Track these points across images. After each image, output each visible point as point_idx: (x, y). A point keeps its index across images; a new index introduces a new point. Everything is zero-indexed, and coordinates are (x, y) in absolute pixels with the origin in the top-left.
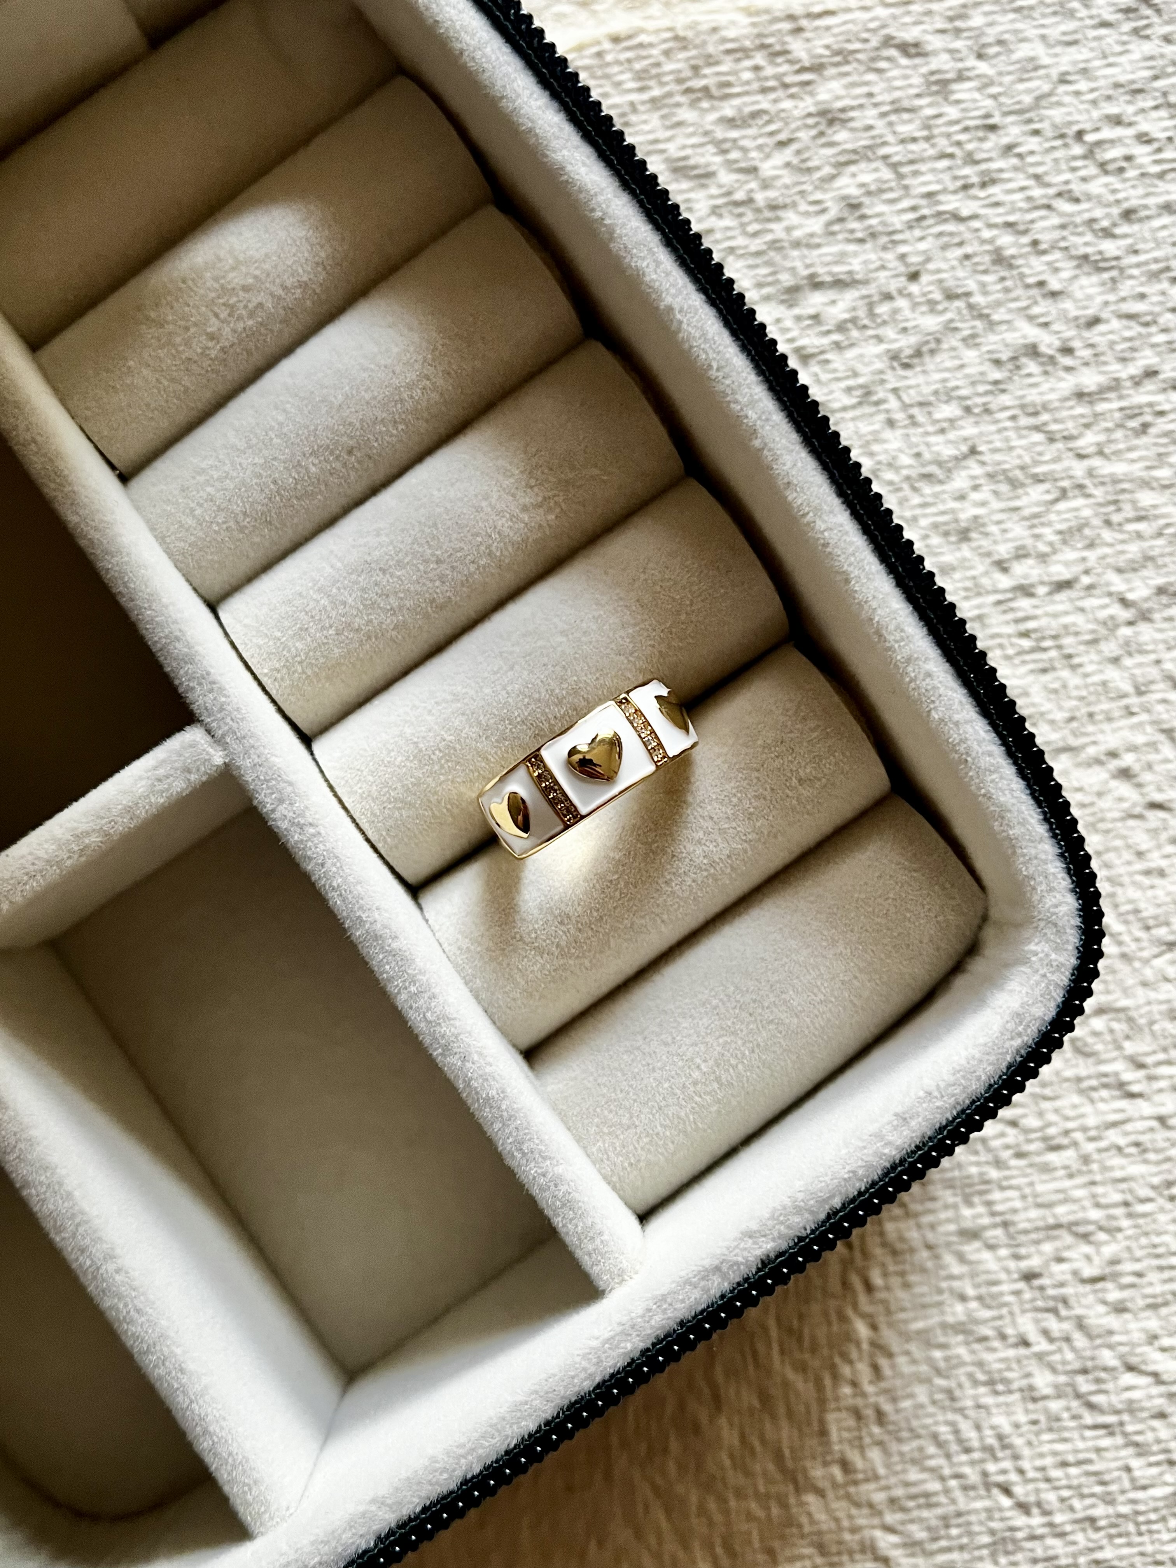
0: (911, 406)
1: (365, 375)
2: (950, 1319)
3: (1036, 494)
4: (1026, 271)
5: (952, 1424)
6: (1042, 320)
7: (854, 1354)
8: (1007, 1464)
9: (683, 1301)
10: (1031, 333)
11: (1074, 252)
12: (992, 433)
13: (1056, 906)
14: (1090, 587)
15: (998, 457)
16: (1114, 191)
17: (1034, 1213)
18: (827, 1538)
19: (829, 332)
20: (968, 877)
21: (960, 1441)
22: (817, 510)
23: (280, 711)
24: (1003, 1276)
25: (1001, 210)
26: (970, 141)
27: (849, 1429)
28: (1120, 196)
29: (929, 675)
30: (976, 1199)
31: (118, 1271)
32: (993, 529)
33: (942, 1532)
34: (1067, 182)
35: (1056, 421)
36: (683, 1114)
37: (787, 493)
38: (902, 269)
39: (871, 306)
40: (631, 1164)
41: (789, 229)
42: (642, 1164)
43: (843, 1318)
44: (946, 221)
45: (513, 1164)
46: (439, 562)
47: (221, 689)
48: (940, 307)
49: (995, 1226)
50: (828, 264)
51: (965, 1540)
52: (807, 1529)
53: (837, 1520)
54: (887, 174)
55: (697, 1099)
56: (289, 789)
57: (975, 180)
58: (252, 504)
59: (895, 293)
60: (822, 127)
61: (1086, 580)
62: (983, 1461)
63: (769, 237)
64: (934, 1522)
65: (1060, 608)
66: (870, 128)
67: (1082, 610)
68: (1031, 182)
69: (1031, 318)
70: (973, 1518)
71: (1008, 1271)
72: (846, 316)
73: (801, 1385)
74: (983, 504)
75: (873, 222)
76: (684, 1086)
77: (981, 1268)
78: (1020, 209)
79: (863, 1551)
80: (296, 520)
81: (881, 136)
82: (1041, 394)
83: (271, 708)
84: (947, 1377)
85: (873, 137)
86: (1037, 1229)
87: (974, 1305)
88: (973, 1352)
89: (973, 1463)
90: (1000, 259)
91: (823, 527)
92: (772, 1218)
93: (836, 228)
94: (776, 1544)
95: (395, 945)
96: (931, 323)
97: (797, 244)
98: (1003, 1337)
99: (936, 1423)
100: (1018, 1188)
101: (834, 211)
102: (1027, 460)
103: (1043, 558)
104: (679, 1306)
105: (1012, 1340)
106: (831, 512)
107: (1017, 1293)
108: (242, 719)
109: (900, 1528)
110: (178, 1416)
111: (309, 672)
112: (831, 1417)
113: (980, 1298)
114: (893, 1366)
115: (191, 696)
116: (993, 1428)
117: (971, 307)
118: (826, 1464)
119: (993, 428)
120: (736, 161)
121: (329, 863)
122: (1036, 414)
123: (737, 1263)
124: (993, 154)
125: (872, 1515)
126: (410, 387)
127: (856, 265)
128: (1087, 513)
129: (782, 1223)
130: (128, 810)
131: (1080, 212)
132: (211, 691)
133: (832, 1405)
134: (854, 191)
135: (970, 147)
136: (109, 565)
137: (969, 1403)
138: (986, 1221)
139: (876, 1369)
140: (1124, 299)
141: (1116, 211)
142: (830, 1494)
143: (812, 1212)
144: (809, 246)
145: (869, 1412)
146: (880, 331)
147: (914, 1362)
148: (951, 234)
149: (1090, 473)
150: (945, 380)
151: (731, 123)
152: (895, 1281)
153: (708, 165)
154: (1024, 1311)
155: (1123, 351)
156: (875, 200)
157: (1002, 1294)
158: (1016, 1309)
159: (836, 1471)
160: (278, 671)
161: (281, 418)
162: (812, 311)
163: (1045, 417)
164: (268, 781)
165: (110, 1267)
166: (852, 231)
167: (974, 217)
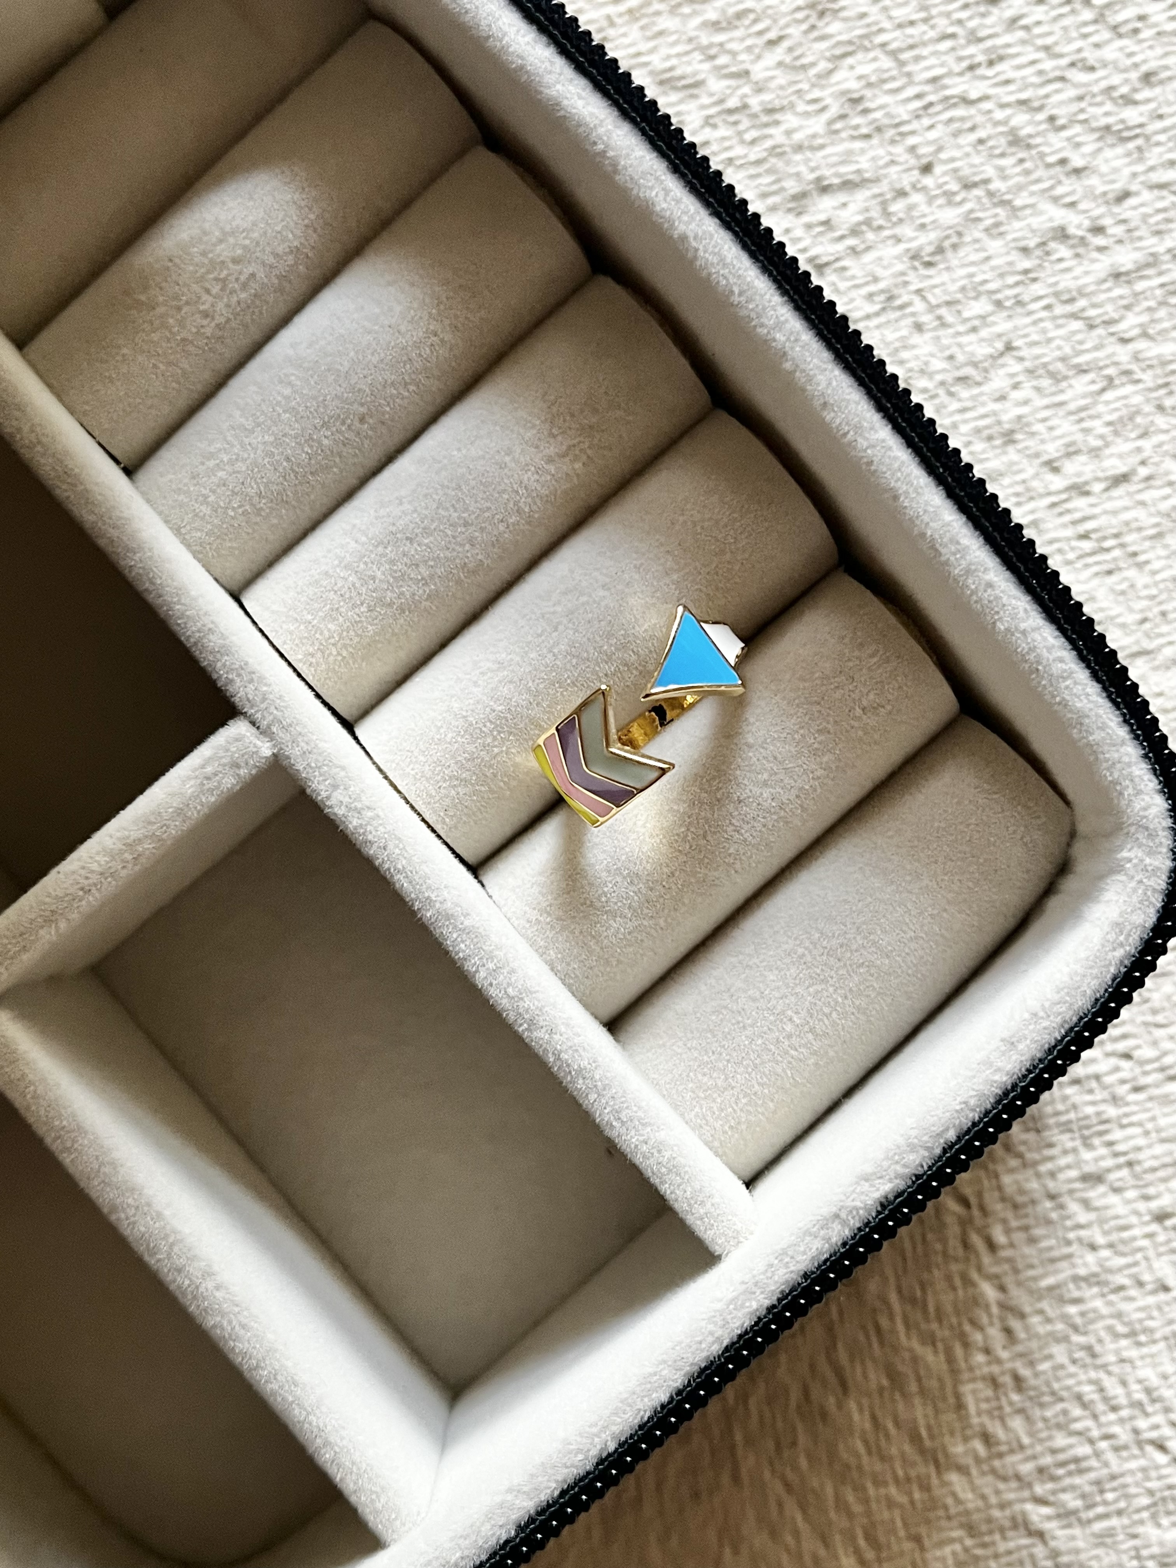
0: (938, 306)
1: (369, 337)
2: (1082, 1272)
3: (1081, 385)
4: (1046, 149)
5: (1096, 1382)
6: (1068, 200)
7: (984, 1320)
8: (1159, 1419)
9: (804, 1253)
10: (1058, 215)
11: (1094, 124)
12: (1026, 326)
13: (1145, 809)
14: (1148, 478)
15: (1037, 351)
16: (1130, 55)
17: (1159, 1149)
18: (975, 1517)
19: (842, 238)
20: (1050, 792)
21: (1106, 1399)
22: (858, 428)
23: (318, 696)
24: (1134, 1220)
25: (1012, 88)
26: (970, 18)
27: (987, 1400)
28: (1137, 59)
29: (990, 585)
30: (1096, 1141)
31: (218, 1288)
32: (1039, 427)
33: (1098, 1499)
34: (1079, 50)
35: (1094, 306)
36: (779, 1070)
37: (825, 413)
38: (913, 162)
39: (884, 204)
40: (731, 1127)
41: (789, 133)
42: (744, 1127)
43: (967, 1281)
44: (955, 105)
45: (613, 1134)
46: (466, 524)
47: (261, 679)
48: (958, 198)
49: (1119, 1167)
50: (834, 165)
51: (1122, 1504)
52: (953, 1511)
53: (983, 1497)
54: (886, 63)
55: (793, 1052)
56: (343, 774)
57: (981, 58)
58: (266, 485)
59: (908, 188)
60: (813, 20)
61: (1143, 472)
62: (1132, 1418)
63: (768, 143)
64: (1087, 1489)
65: (1119, 504)
66: (863, 15)
67: (1143, 503)
68: (1041, 55)
69: (1056, 200)
70: (1128, 1480)
71: (1137, 1213)
72: (860, 218)
73: (932, 1359)
74: (1026, 402)
75: (878, 115)
76: (778, 1041)
77: (1110, 1213)
78: (1033, 85)
79: (1015, 1526)
80: (312, 497)
81: (876, 23)
82: (1076, 278)
83: (311, 694)
84: (1085, 1333)
85: (868, 25)
86: (1165, 1166)
87: (1105, 1253)
88: (1110, 1304)
89: (1122, 1421)
90: (1016, 141)
91: (865, 444)
92: (887, 1158)
93: (838, 126)
94: (923, 1530)
95: (467, 923)
96: (950, 216)
97: (799, 148)
98: (1141, 1284)
99: (1079, 1383)
100: (1140, 1124)
101: (834, 110)
102: (1068, 350)
103: (1095, 453)
104: (800, 1258)
105: (1149, 1287)
106: (872, 428)
107: (1150, 1236)
108: (286, 707)
109: (1052, 1498)
110: (296, 1430)
111: (345, 653)
112: (966, 1389)
113: (1111, 1246)
114: (1027, 1329)
115: (231, 689)
116: (1140, 1382)
117: (991, 194)
118: (966, 1439)
119: (1028, 320)
120: (726, 66)
121: (391, 846)
122: (1072, 300)
123: (857, 1209)
124: (997, 29)
125: (1021, 1488)
126: (417, 345)
127: (864, 163)
128: (1137, 399)
129: (897, 1162)
130: (179, 812)
131: (1097, 81)
132: (251, 681)
133: (966, 1376)
134: (853, 85)
135: (971, 24)
136: (131, 563)
137: (1112, 1358)
138: (1109, 1163)
139: (1008, 1331)
140: (1152, 169)
141: (1134, 75)
142: (974, 1472)
143: (927, 1149)
144: (813, 149)
145: (1007, 1379)
146: (898, 231)
147: (1048, 1320)
148: (962, 119)
149: (1136, 357)
150: (971, 275)
151: (715, 26)
152: (1019, 1237)
153: (695, 74)
154: (1160, 1255)
155: (1157, 223)
156: (876, 91)
157: (1134, 1239)
158: (1151, 1253)
159: (979, 1446)
160: (312, 655)
161: (287, 391)
162: (822, 217)
163: (1082, 303)
164: (319, 768)
165: (210, 1284)
166: (856, 127)
167: (985, 98)
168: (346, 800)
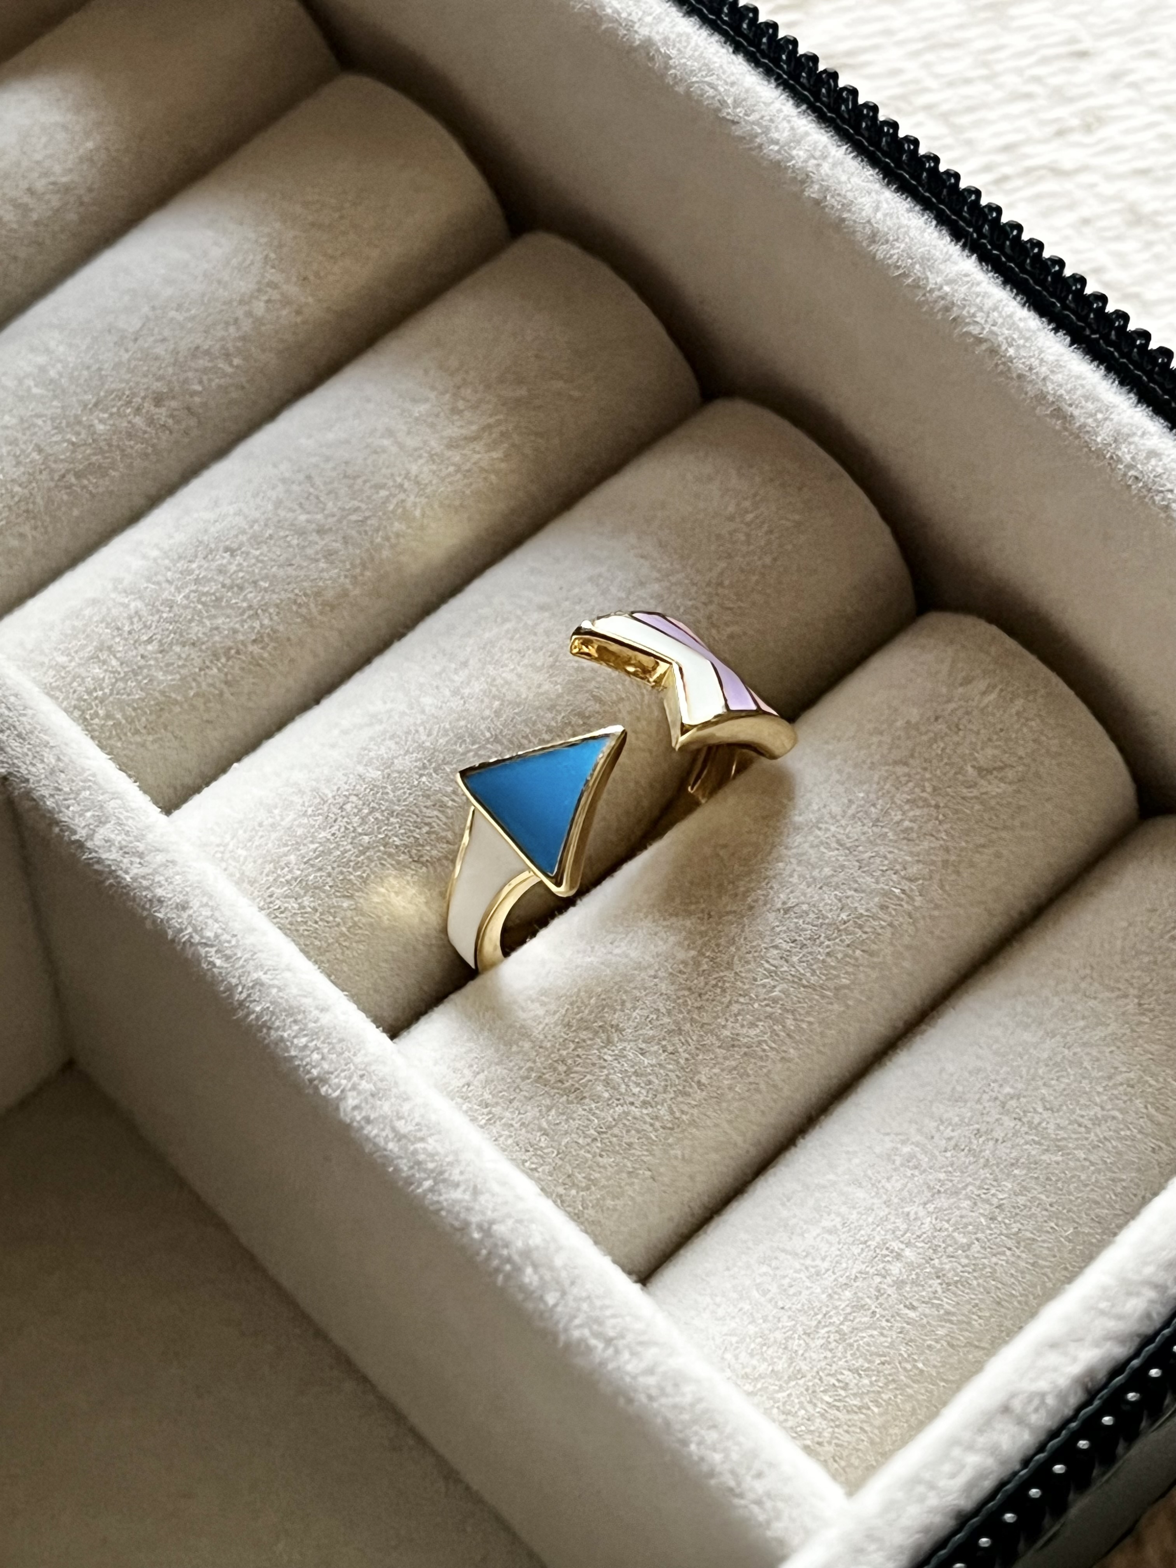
56: (112, 805)
164: (72, 795)
168: (119, 839)
